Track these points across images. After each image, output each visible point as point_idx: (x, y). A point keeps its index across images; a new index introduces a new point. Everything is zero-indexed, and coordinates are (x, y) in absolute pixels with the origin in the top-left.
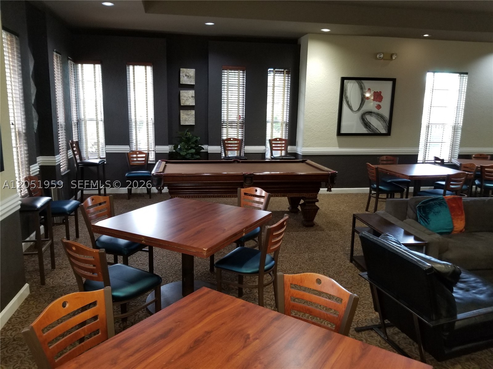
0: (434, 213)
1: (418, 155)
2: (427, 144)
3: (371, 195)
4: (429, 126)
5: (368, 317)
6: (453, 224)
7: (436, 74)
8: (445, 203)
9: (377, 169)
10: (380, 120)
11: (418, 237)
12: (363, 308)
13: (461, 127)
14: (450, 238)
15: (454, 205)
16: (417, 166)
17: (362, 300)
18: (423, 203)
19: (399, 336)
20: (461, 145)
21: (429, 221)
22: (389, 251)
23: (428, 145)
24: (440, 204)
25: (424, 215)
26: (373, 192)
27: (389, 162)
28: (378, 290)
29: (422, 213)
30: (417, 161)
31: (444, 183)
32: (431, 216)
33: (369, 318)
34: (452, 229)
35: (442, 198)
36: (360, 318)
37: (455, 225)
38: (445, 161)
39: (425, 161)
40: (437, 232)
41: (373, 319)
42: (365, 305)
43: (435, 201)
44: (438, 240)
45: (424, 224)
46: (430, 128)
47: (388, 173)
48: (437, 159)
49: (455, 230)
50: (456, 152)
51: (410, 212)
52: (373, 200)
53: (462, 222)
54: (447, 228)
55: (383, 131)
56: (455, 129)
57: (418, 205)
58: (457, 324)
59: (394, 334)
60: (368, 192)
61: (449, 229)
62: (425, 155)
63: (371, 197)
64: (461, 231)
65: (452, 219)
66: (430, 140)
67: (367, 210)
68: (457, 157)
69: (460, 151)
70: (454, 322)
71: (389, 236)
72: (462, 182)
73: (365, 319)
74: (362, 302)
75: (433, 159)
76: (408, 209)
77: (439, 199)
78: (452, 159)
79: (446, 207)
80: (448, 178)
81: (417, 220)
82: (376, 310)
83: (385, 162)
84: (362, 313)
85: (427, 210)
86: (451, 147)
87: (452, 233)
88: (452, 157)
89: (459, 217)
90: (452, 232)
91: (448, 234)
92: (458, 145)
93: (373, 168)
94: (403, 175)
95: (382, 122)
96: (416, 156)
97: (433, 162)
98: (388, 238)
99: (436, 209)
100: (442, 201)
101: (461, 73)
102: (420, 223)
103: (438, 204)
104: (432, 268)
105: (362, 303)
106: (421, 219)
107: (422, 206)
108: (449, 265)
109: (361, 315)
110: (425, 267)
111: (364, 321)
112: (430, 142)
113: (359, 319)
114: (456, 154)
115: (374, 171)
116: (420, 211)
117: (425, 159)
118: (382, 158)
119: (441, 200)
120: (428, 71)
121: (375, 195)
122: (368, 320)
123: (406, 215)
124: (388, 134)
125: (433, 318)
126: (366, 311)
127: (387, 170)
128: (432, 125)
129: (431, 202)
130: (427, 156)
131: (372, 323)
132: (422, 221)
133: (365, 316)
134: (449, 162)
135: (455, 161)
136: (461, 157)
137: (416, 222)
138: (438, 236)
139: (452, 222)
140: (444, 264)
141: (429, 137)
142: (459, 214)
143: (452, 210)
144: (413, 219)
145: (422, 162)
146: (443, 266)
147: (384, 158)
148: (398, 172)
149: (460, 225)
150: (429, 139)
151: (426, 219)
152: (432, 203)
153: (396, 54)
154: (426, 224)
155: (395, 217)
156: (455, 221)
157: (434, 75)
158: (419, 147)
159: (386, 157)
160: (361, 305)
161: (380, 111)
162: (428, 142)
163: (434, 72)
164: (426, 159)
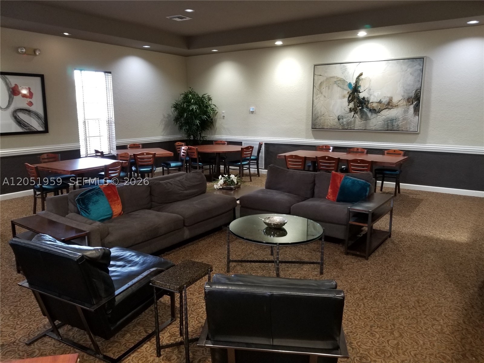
0: (92, 202)
1: (80, 149)
2: (86, 139)
3: (36, 196)
4: (85, 121)
5: (40, 325)
6: (112, 209)
7: (83, 72)
8: (102, 192)
9: (36, 168)
10: (34, 117)
11: (80, 229)
12: (35, 317)
13: (114, 121)
14: (111, 222)
15: (110, 192)
16: (80, 160)
17: (33, 309)
18: (81, 195)
19: (73, 330)
20: (117, 137)
21: (89, 212)
22: (41, 252)
23: (88, 140)
24: (97, 194)
25: (83, 206)
26: (38, 193)
27: (51, 160)
28: (40, 294)
29: (81, 205)
30: (80, 155)
31: (103, 173)
32: (92, 207)
33: (42, 326)
34: (112, 214)
35: (98, 188)
36: (31, 329)
37: (113, 210)
38: (104, 154)
39: (88, 154)
40: (98, 220)
41: (46, 324)
42: (37, 313)
43: (92, 192)
44: (98, 227)
45: (85, 215)
46: (87, 124)
47: (50, 171)
48: (97, 152)
49: (114, 214)
50: (114, 144)
51: (71, 206)
52: (39, 201)
53: (119, 206)
54: (107, 214)
55: (41, 129)
56: (109, 123)
57: (77, 198)
58: (117, 299)
59: (68, 331)
60: (33, 194)
61: (110, 214)
62: (87, 149)
63: (37, 199)
64: (120, 214)
65: (110, 205)
66: (89, 135)
67: (35, 212)
68: (116, 148)
69: (117, 143)
70: (114, 298)
71: (43, 236)
72: (119, 171)
73: (38, 328)
74: (33, 311)
75: (94, 152)
76: (69, 203)
77: (96, 189)
78: (111, 151)
79: (103, 195)
80: (106, 169)
81: (78, 213)
82: (44, 315)
83: (46, 160)
84: (33, 323)
85: (86, 201)
86: (109, 139)
87: (113, 218)
88: (110, 149)
89: (116, 202)
90: (112, 216)
91: (109, 219)
92: (114, 137)
93: (32, 168)
94: (64, 171)
95: (37, 119)
96: (79, 151)
97: (95, 155)
98: (42, 238)
99: (95, 198)
100: (99, 191)
101: (106, 72)
102: (82, 215)
103: (96, 194)
104: (83, 257)
105: (33, 313)
106: (82, 211)
107: (80, 198)
108: (99, 249)
109: (33, 326)
110: (76, 258)
111: (36, 330)
112: (89, 137)
113: (31, 331)
114: (114, 146)
115: (34, 171)
116: (79, 204)
117: (87, 152)
118: (42, 156)
119: (97, 189)
120: (75, 69)
121: (40, 196)
122: (41, 327)
123: (68, 210)
124: (46, 131)
125: (93, 302)
126: (37, 319)
127: (48, 168)
128: (88, 120)
129: (88, 193)
130: (88, 150)
131: (45, 329)
132: (83, 212)
133: (37, 325)
134: (109, 154)
135: (114, 152)
136: (118, 148)
137: (78, 215)
138: (98, 223)
139: (111, 207)
140: (94, 250)
141: (87, 132)
142: (115, 199)
143: (109, 197)
144: (74, 212)
145: (85, 156)
146: (94, 252)
147: (45, 156)
148: (59, 169)
149: (117, 209)
150: (87, 134)
151: (86, 210)
152: (90, 194)
153: (40, 50)
154: (88, 214)
155: (57, 214)
156: (113, 207)
157: (81, 73)
158: (79, 142)
159: (47, 155)
160: (32, 315)
161: (32, 108)
162: (87, 136)
163: (81, 70)
164: (89, 153)
